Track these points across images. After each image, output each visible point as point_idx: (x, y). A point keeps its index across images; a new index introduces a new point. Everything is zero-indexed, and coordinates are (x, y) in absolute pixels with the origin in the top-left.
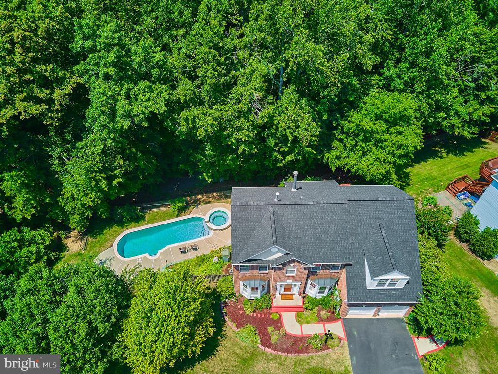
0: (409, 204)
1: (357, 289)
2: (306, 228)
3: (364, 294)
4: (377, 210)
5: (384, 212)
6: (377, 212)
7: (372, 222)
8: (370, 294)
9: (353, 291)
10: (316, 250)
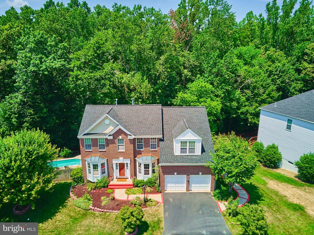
0: (202, 109)
1: (167, 155)
2: (133, 117)
3: (173, 158)
4: (181, 112)
5: (186, 113)
6: (182, 113)
7: (178, 118)
8: (177, 158)
9: (164, 156)
10: (138, 128)
